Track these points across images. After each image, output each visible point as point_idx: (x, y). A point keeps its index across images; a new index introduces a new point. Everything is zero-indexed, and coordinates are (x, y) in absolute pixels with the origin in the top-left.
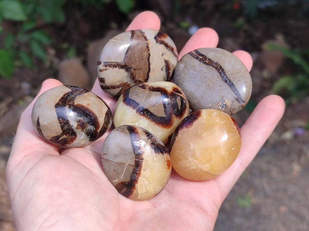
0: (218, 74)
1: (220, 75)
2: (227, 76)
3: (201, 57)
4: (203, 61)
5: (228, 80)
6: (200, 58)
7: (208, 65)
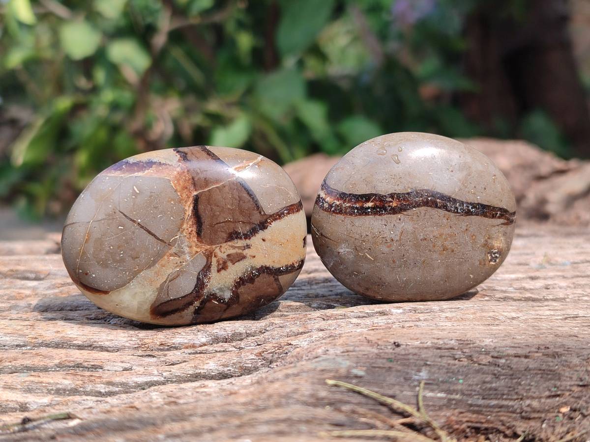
0: (442, 212)
1: (447, 210)
2: (459, 201)
3: (370, 204)
4: (386, 210)
5: (468, 207)
6: (369, 208)
7: (405, 210)
